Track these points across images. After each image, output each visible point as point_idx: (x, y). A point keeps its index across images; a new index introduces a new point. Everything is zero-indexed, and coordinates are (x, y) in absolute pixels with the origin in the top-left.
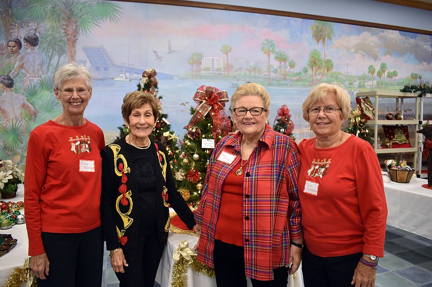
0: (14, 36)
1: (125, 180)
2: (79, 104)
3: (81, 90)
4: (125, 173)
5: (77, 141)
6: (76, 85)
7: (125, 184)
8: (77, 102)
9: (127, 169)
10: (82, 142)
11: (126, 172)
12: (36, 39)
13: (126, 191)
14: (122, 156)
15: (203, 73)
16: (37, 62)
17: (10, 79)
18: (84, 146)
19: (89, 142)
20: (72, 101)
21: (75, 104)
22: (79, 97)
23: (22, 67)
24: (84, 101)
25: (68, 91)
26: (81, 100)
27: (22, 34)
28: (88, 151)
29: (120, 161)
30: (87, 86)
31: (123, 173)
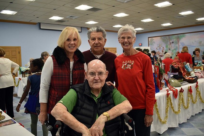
0: (170, 42)
2: (128, 45)
3: (129, 38)
5: (125, 63)
6: (127, 35)
8: (127, 44)
10: (128, 64)
12: (173, 42)
15: (202, 45)
16: (174, 46)
17: (170, 49)
18: (128, 66)
19: (132, 64)
20: (125, 43)
21: (126, 45)
22: (128, 41)
23: (171, 47)
24: (130, 43)
25: (123, 38)
26: (129, 43)
27: (171, 42)
28: (130, 68)
30: (132, 36)
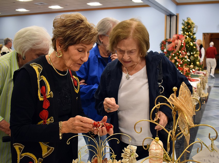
1: (47, 105)
4: (47, 97)
7: (47, 109)
9: (49, 93)
11: (49, 97)
13: (47, 117)
14: (44, 79)
29: (42, 82)
31: (45, 97)
